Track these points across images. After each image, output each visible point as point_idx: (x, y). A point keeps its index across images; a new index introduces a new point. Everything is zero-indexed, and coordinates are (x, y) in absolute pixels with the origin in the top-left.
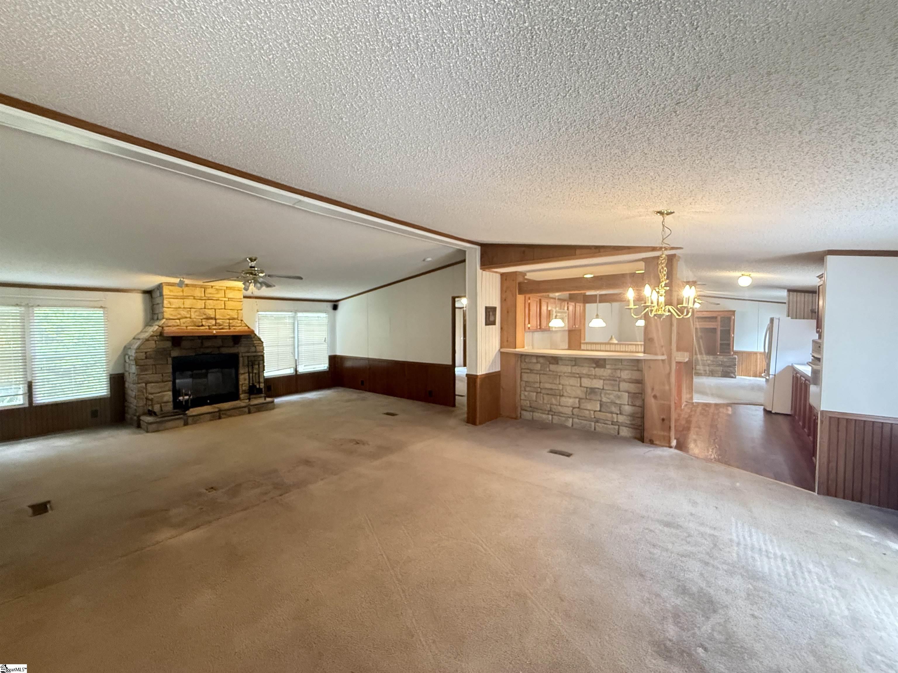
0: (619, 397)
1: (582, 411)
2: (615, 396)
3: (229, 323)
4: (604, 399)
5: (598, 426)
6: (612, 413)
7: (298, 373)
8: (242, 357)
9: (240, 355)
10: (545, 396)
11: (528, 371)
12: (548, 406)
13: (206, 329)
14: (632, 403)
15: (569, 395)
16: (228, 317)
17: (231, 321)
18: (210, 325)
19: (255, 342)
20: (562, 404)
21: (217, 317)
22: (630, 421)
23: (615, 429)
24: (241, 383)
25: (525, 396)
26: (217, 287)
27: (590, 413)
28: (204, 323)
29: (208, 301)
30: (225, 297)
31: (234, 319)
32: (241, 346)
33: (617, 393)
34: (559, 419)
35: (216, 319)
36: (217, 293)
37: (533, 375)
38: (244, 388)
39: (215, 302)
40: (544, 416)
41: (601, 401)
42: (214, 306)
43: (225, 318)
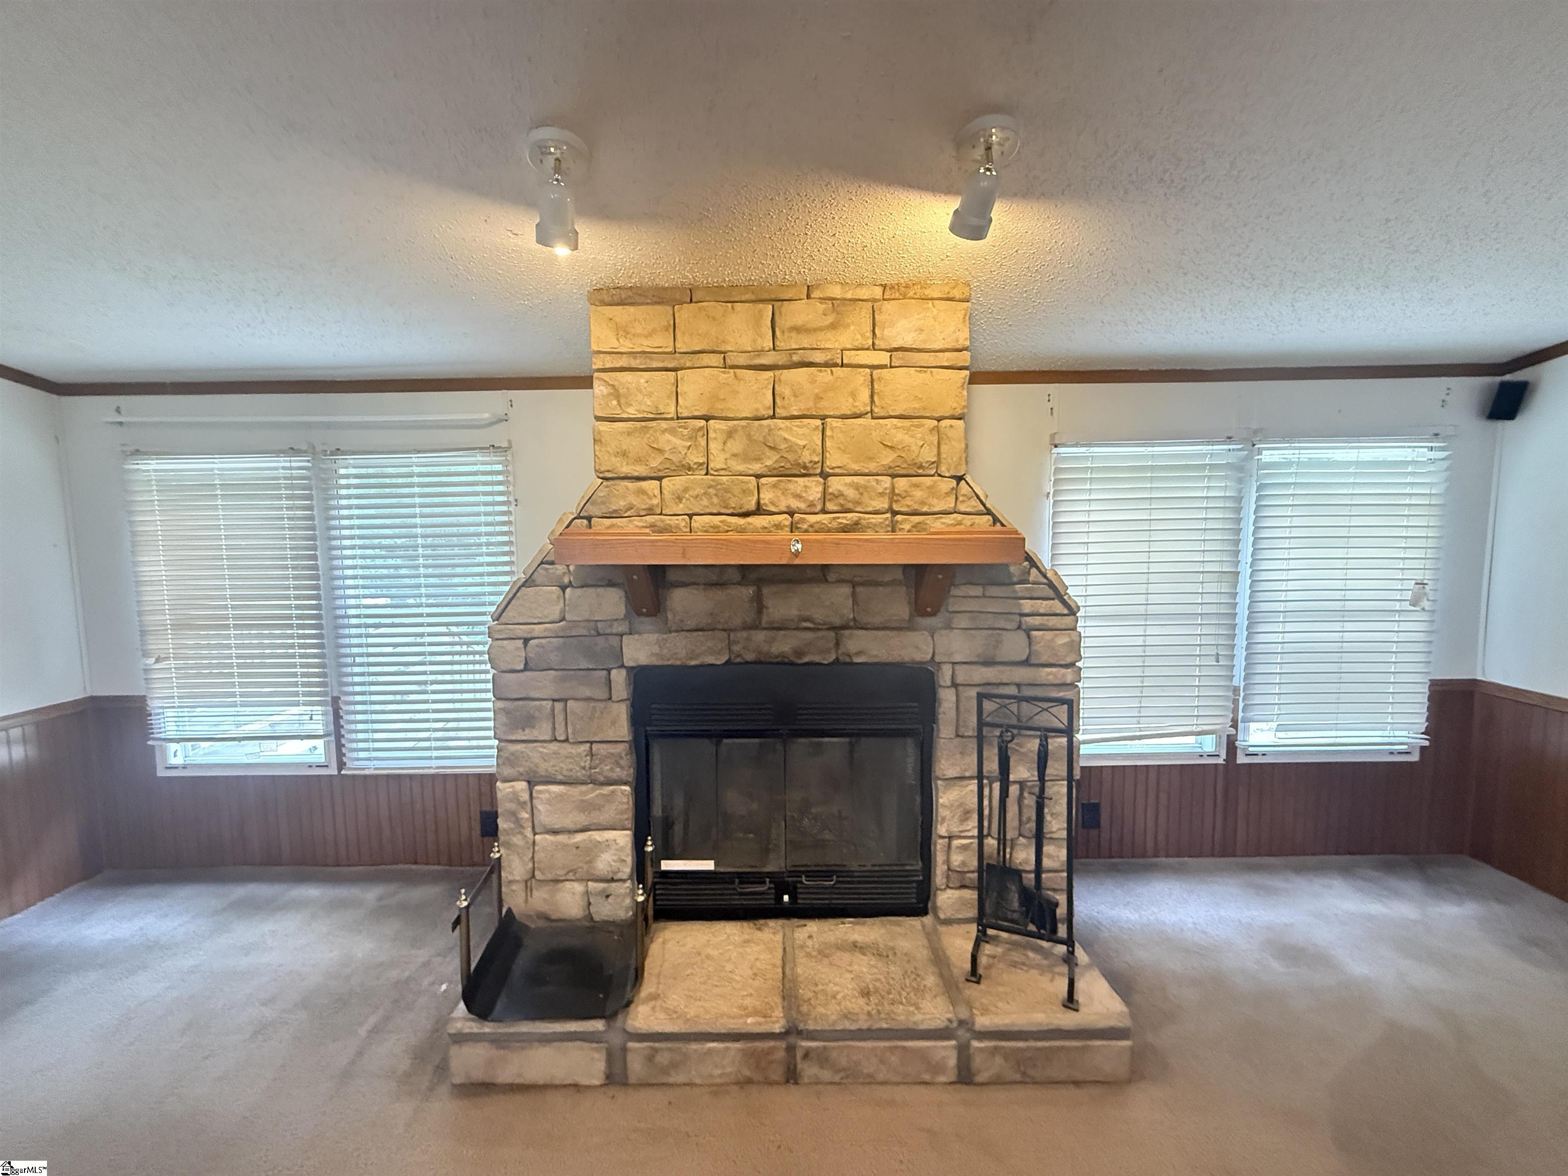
3: (893, 494)
7: (1241, 759)
8: (955, 685)
9: (945, 676)
13: (778, 526)
16: (888, 458)
17: (902, 484)
18: (795, 504)
19: (1027, 606)
21: (834, 460)
24: (942, 829)
26: (836, 292)
28: (767, 497)
29: (786, 374)
30: (874, 347)
31: (915, 471)
32: (949, 627)
35: (824, 475)
36: (833, 326)
38: (957, 859)
39: (824, 376)
42: (818, 398)
43: (872, 467)
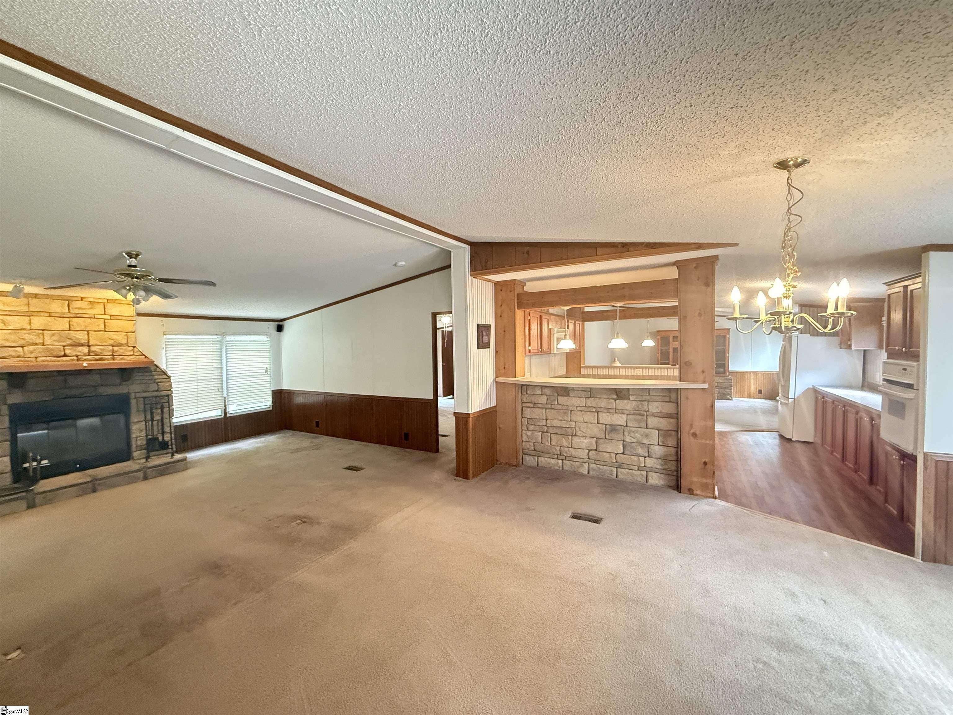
0: (647, 436)
1: (600, 453)
2: (642, 435)
3: (113, 351)
4: (628, 439)
5: (621, 473)
6: (639, 456)
7: (228, 415)
8: (135, 398)
9: (133, 396)
10: (553, 437)
11: (532, 405)
12: (558, 448)
13: (73, 360)
14: (663, 442)
15: (584, 435)
16: (111, 342)
17: (116, 348)
18: (79, 354)
19: (156, 377)
20: (575, 445)
21: (91, 343)
22: (662, 465)
23: (641, 474)
24: (134, 436)
25: (528, 437)
26: (92, 300)
27: (611, 457)
28: (67, 352)
29: (74, 319)
30: (105, 314)
31: (120, 345)
32: (133, 384)
33: (645, 430)
34: (572, 465)
35: (89, 346)
36: (91, 308)
37: (536, 410)
38: (139, 443)
39: (88, 321)
40: (553, 461)
41: (624, 441)
42: (86, 326)
43: (106, 344)
